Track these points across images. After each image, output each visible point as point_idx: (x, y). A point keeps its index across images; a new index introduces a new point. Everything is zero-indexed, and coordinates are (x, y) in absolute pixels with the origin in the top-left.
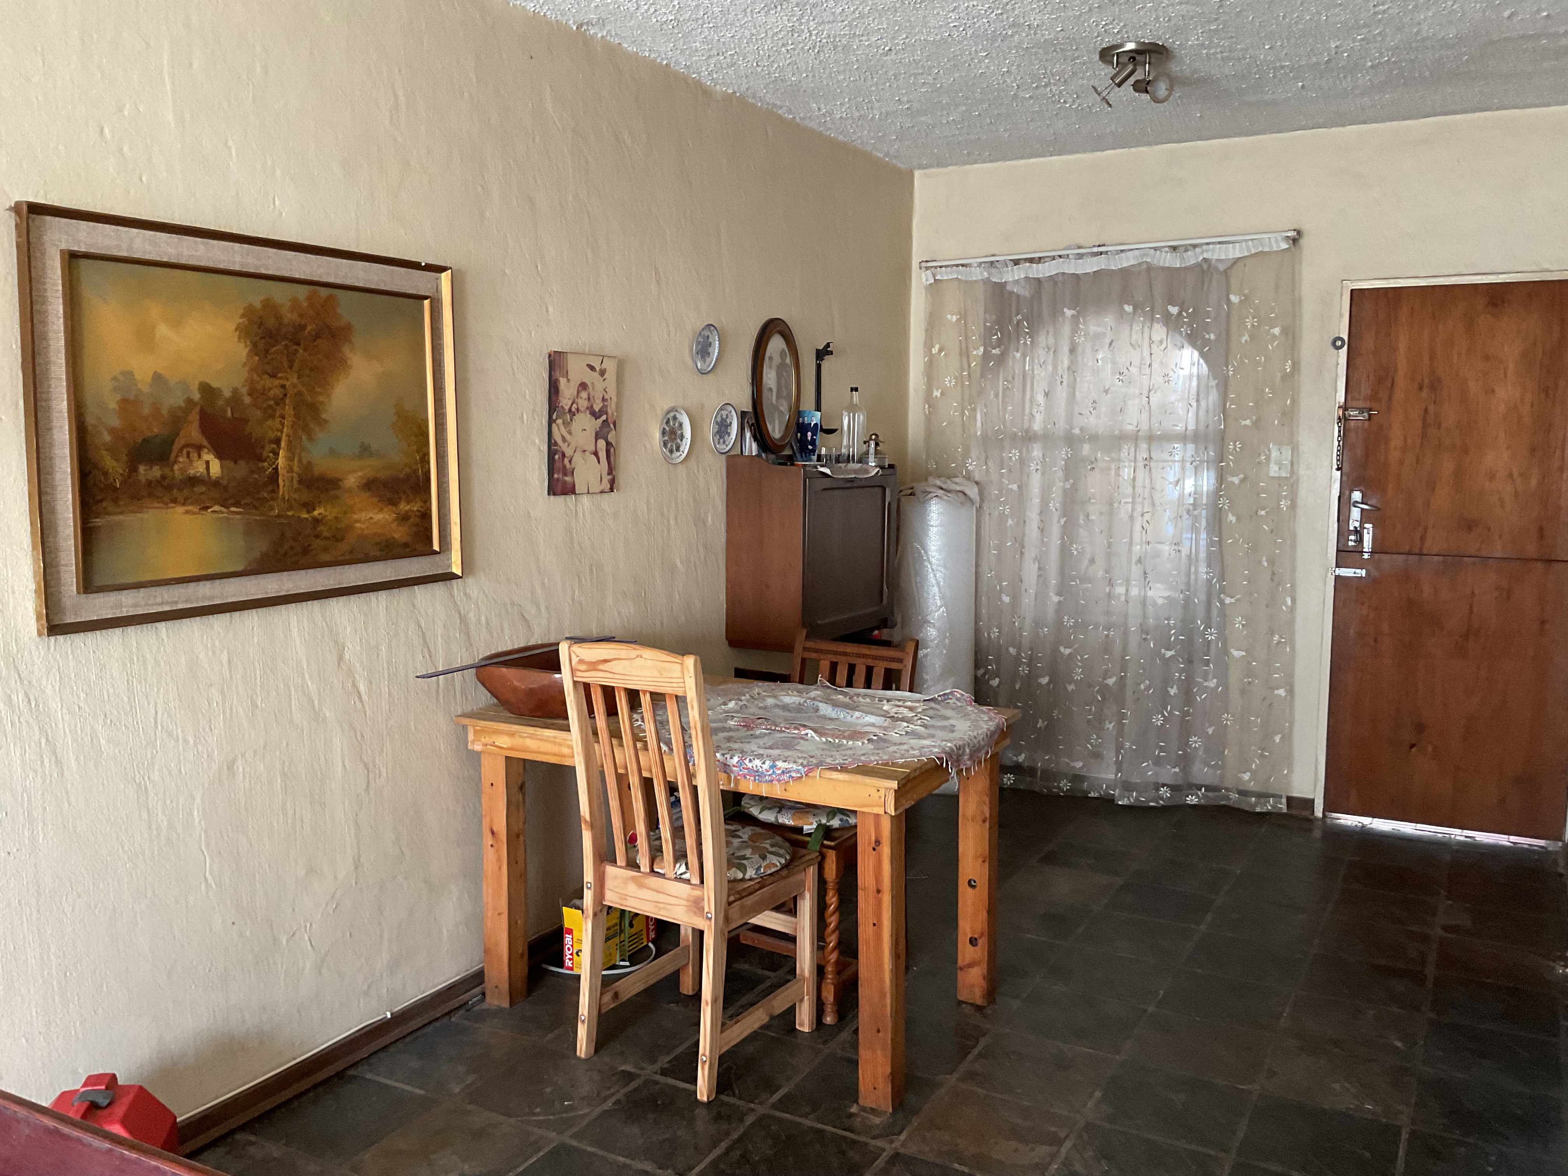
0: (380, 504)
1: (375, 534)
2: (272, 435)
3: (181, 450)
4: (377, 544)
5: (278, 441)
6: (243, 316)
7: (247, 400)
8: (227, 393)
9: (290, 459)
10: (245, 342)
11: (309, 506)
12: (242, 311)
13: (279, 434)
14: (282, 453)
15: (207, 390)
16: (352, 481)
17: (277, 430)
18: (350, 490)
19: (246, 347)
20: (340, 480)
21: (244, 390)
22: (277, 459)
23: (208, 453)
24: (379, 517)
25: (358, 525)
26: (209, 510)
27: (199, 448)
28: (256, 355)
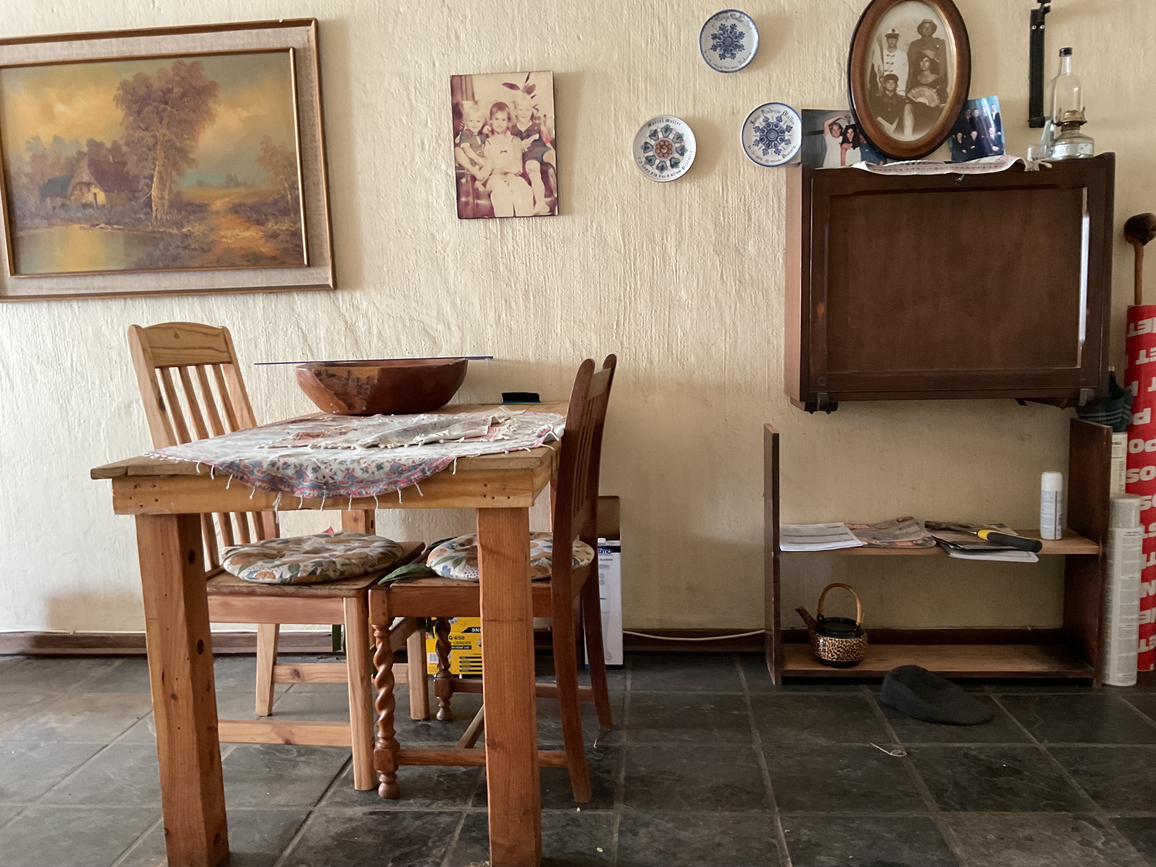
0: (248, 224)
1: (241, 248)
2: (147, 172)
3: (75, 187)
4: (243, 255)
5: (151, 178)
6: (119, 89)
7: (125, 149)
8: (109, 145)
9: (161, 190)
10: (122, 106)
11: (180, 225)
12: (118, 86)
13: (152, 171)
14: (154, 185)
15: (94, 145)
16: (218, 205)
17: (151, 169)
18: (217, 213)
19: (122, 111)
20: (207, 205)
21: (122, 142)
22: (151, 190)
23: (95, 188)
24: (247, 234)
25: (224, 240)
26: (98, 227)
27: (89, 185)
28: (131, 116)
